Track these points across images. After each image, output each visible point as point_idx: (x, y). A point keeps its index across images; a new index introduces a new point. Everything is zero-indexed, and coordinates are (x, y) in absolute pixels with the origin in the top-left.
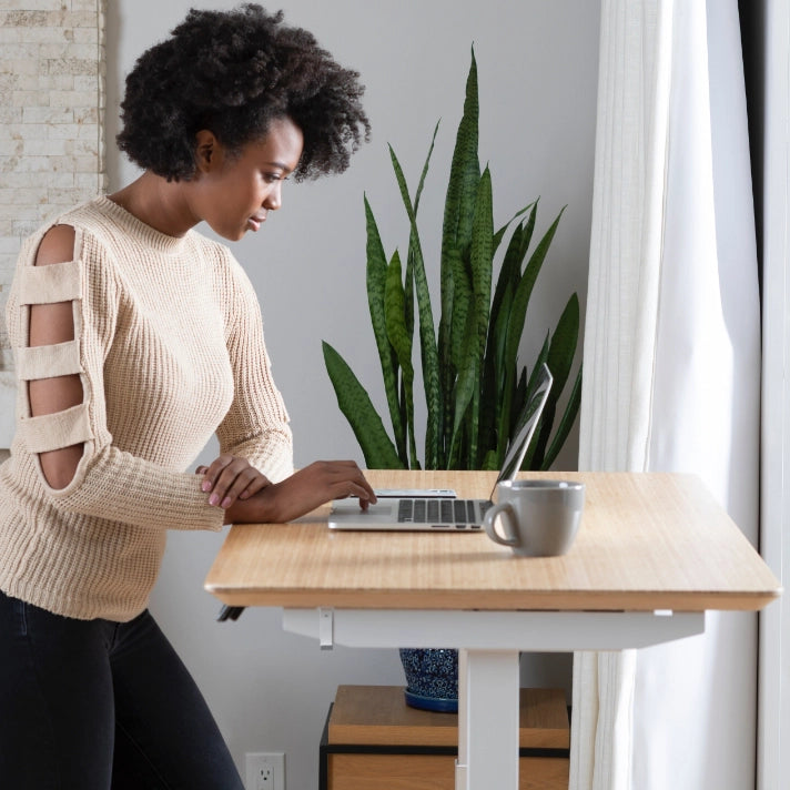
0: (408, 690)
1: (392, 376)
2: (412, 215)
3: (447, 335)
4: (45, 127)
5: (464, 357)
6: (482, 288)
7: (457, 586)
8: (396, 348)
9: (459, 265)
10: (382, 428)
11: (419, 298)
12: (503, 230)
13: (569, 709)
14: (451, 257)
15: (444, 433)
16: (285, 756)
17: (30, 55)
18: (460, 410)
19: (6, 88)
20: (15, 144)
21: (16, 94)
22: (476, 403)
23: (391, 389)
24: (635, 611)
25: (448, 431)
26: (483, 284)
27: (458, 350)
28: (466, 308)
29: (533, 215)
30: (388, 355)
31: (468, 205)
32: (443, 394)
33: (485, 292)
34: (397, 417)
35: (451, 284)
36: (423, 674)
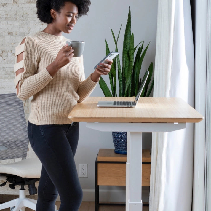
0: (115, 149)
1: (112, 80)
2: (116, 44)
3: (124, 71)
4: (35, 25)
5: (127, 75)
6: (131, 60)
7: (127, 117)
8: (113, 74)
9: (126, 55)
10: (109, 91)
11: (118, 62)
12: (136, 47)
13: (151, 154)
14: (125, 53)
15: (123, 92)
16: (88, 165)
17: (32, 10)
18: (127, 87)
19: (27, 17)
20: (28, 29)
21: (29, 18)
22: (130, 86)
23: (111, 82)
24: (169, 123)
25: (124, 92)
26: (132, 59)
27: (126, 74)
28: (128, 65)
29: (143, 44)
30: (111, 75)
31: (129, 42)
32: (123, 84)
33: (132, 61)
34: (113, 89)
35: (125, 59)
36: (118, 146)
